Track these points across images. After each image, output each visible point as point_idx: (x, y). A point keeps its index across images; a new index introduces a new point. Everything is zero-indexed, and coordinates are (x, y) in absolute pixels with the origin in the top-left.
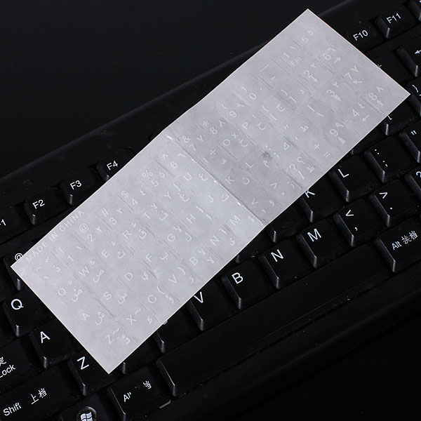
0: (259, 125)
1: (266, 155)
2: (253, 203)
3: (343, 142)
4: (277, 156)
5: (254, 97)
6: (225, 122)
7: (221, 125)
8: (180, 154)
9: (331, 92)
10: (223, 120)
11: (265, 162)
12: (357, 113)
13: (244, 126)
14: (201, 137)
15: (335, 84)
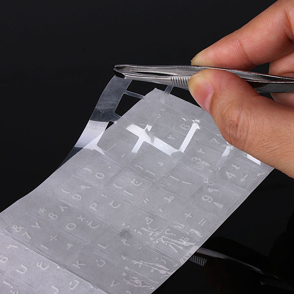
0: (111, 204)
1: (125, 233)
2: (112, 285)
3: (221, 206)
4: (139, 232)
5: (102, 176)
6: (68, 206)
7: (63, 210)
8: (11, 246)
9: (196, 159)
10: (64, 205)
11: (124, 241)
12: (233, 175)
13: (93, 208)
14: (37, 224)
15: (200, 151)
